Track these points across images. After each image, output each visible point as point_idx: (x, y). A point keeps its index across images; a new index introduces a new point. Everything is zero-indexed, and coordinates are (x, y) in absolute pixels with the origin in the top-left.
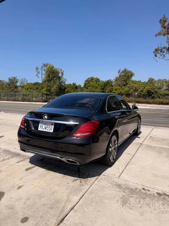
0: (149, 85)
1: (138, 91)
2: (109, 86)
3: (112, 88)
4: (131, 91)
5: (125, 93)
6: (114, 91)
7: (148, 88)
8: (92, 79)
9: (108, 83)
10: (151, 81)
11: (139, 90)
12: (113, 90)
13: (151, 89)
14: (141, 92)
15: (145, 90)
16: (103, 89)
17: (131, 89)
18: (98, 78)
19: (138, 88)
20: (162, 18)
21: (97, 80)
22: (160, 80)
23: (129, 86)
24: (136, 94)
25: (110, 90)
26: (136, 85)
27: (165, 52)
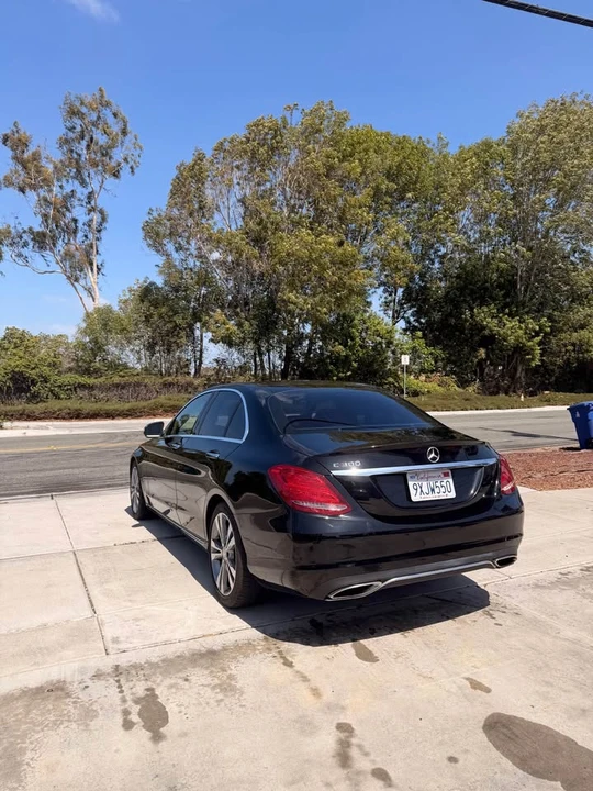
13: (27, 366)
20: (8, 132)
27: (31, 244)
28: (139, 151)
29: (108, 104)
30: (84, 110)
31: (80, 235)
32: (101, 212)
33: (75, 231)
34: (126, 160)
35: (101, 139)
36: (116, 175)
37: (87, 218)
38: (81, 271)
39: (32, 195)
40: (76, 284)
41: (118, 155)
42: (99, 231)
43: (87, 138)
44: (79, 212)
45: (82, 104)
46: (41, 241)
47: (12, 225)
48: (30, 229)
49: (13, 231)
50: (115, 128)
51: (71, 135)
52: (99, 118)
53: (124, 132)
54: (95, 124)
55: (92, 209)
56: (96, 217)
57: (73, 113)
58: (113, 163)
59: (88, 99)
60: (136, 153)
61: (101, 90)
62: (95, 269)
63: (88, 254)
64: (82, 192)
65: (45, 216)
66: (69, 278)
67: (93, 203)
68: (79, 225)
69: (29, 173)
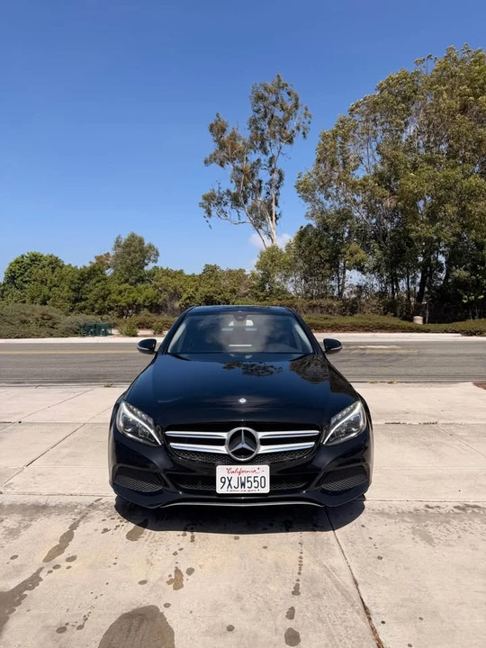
0: (208, 283)
1: (179, 297)
2: (98, 282)
3: (107, 286)
4: (165, 296)
5: (146, 304)
6: (114, 297)
7: (205, 290)
8: (35, 259)
9: (92, 274)
10: (211, 271)
11: (185, 296)
12: (110, 293)
13: (215, 292)
14: (188, 301)
15: (198, 296)
16: (77, 290)
17: (161, 292)
18: (56, 255)
19: (181, 290)
20: (213, 122)
21: (55, 264)
22: (230, 271)
23: (158, 284)
24: (177, 305)
25: (102, 294)
26: (175, 282)
27: (229, 204)
28: (308, 118)
29: (285, 86)
30: (266, 94)
31: (264, 192)
32: (280, 173)
33: (260, 189)
34: (298, 128)
35: (279, 114)
36: (290, 141)
37: (269, 178)
38: (264, 220)
39: (229, 167)
40: (260, 230)
41: (292, 125)
42: (277, 188)
43: (269, 116)
44: (263, 175)
45: (265, 90)
46: (236, 201)
47: (216, 190)
48: (228, 191)
49: (217, 195)
50: (289, 104)
51: (257, 116)
52: (277, 99)
53: (296, 106)
54: (274, 104)
55: (273, 172)
56: (276, 176)
57: (260, 98)
58: (289, 132)
59: (269, 85)
60: (306, 121)
61: (278, 76)
62: (274, 218)
63: (269, 207)
64: (265, 159)
65: (238, 182)
66: (255, 226)
67: (273, 166)
68: (263, 185)
69: (227, 150)
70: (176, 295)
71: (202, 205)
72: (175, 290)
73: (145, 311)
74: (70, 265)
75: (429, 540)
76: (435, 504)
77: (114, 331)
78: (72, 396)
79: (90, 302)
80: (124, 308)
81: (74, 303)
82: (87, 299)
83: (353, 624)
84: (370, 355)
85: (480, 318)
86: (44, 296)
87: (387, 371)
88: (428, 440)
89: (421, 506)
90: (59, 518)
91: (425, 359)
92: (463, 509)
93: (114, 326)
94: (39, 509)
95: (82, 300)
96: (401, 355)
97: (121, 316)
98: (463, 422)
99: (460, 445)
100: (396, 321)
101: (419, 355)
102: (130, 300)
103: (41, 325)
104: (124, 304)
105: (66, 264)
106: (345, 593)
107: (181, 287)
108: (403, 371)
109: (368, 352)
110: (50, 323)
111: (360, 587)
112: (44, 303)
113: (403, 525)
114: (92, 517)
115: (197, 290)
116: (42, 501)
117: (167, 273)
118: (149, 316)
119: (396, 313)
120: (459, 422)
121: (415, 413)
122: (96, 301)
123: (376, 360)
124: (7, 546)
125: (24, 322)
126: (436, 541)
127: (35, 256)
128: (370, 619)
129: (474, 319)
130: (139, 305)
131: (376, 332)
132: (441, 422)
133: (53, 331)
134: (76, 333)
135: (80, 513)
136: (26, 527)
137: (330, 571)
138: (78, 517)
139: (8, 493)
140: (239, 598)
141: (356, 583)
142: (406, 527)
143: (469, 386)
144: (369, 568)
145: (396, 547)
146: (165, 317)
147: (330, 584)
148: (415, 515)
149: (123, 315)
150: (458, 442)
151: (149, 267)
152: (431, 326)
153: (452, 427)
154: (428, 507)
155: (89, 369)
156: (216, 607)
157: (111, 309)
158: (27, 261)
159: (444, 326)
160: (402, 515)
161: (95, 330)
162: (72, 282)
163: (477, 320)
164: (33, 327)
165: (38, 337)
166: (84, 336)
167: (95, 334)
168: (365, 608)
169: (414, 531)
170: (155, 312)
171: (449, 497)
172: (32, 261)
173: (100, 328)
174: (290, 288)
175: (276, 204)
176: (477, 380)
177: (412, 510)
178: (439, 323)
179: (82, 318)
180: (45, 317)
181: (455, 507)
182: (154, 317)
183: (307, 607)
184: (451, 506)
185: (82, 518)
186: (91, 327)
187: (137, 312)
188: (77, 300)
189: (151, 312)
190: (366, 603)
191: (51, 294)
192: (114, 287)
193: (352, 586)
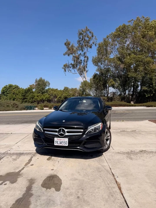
0: (66, 93)
1: (57, 97)
2: (31, 93)
3: (33, 94)
4: (52, 97)
5: (46, 100)
6: (36, 98)
7: (64, 95)
8: (11, 86)
9: (29, 90)
10: (66, 89)
11: (58, 97)
12: (34, 96)
13: (68, 96)
14: (59, 98)
15: (62, 97)
16: (24, 96)
17: (51, 96)
18: (17, 85)
19: (57, 95)
20: (66, 42)
21: (17, 87)
22: (73, 89)
23: (50, 93)
24: (56, 100)
25: (32, 97)
26: (55, 93)
27: (71, 68)
28: (96, 40)
29: (89, 30)
30: (83, 33)
31: (82, 64)
32: (87, 58)
33: (81, 63)
34: (93, 43)
35: (87, 39)
36: (91, 47)
37: (84, 59)
38: (83, 72)
39: (71, 56)
40: (82, 76)
41: (91, 42)
42: (87, 62)
43: (84, 39)
44: (82, 58)
45: (82, 31)
46: (74, 66)
47: (68, 63)
48: (71, 63)
49: (68, 65)
51: (80, 39)
52: (86, 34)
53: (92, 36)
55: (85, 57)
56: (86, 59)
57: (81, 34)
58: (90, 44)
59: (84, 30)
61: (86, 27)
62: (86, 72)
63: (84, 68)
64: (82, 53)
65: (74, 61)
66: (80, 74)
67: (85, 55)
68: (82, 61)
69: (70, 50)
70: (55, 97)
71: (63, 68)
72: (55, 95)
73: (46, 102)
74: (22, 88)
75: (131, 159)
76: (133, 151)
77: (36, 108)
78: (26, 126)
79: (28, 99)
80: (39, 101)
81: (23, 100)
82: (27, 98)
83: (109, 177)
84: (117, 113)
85: (152, 101)
86: (14, 98)
87: (122, 118)
88: (133, 135)
89: (130, 151)
90: (27, 156)
91: (134, 114)
92: (141, 151)
93: (36, 107)
94: (21, 154)
95: (26, 99)
96: (126, 113)
97: (38, 104)
98: (144, 130)
99: (142, 136)
100: (125, 103)
101: (132, 113)
102: (41, 99)
103: (13, 107)
104: (39, 100)
105: (20, 88)
106: (107, 171)
107: (57, 94)
108: (127, 117)
109: (116, 112)
110: (16, 106)
111: (111, 170)
112: (14, 100)
113: (124, 156)
114: (36, 155)
115: (62, 95)
116: (22, 152)
117: (52, 90)
118: (47, 103)
119: (125, 101)
120: (142, 130)
121: (130, 128)
122: (30, 99)
123: (119, 115)
124: (14, 163)
125: (8, 106)
126: (133, 159)
127: (11, 85)
128: (114, 176)
129: (150, 102)
130: (44, 100)
131: (119, 107)
132: (137, 130)
133: (17, 109)
134: (24, 109)
135: (33, 155)
136: (18, 158)
137: (103, 166)
138: (32, 156)
139: (12, 151)
140: (79, 172)
141: (110, 169)
142: (125, 156)
143: (147, 121)
144: (114, 165)
145: (122, 161)
146: (52, 104)
147: (103, 169)
148: (128, 153)
149: (39, 103)
150: (142, 135)
151: (47, 88)
152: (136, 104)
153: (140, 132)
154: (131, 151)
155: (30, 119)
156: (73, 175)
157: (35, 101)
158: (8, 87)
159: (140, 104)
160: (124, 153)
161: (30, 108)
162: (22, 93)
163: (151, 102)
164: (11, 108)
165: (13, 110)
166: (27, 110)
167: (30, 109)
168: (113, 174)
169: (127, 157)
170: (49, 102)
171: (138, 149)
172: (10, 87)
173: (32, 107)
174: (91, 93)
175: (87, 67)
176: (149, 120)
177: (127, 152)
178: (139, 103)
179: (26, 104)
180: (14, 104)
181: (139, 151)
182: (48, 104)
183: (97, 174)
184: (138, 151)
185: (34, 156)
186: (29, 107)
187: (43, 102)
188: (24, 99)
189: (48, 102)
190: (113, 173)
191: (16, 97)
192: (36, 94)
193: (109, 170)
